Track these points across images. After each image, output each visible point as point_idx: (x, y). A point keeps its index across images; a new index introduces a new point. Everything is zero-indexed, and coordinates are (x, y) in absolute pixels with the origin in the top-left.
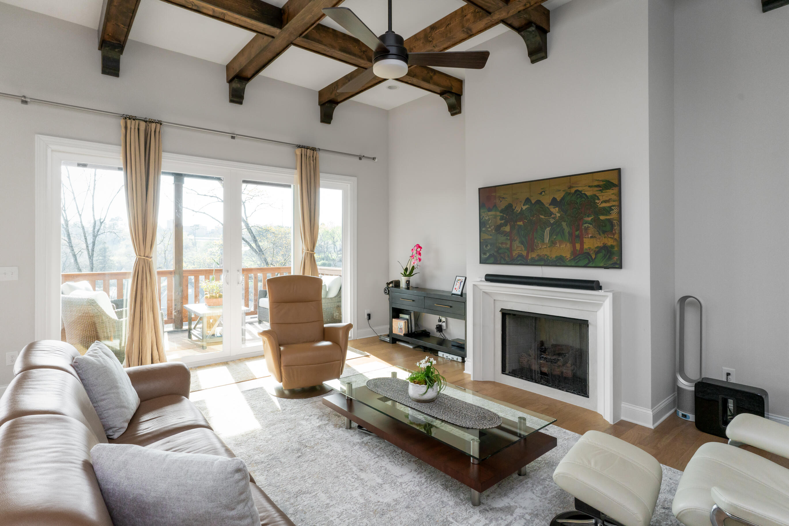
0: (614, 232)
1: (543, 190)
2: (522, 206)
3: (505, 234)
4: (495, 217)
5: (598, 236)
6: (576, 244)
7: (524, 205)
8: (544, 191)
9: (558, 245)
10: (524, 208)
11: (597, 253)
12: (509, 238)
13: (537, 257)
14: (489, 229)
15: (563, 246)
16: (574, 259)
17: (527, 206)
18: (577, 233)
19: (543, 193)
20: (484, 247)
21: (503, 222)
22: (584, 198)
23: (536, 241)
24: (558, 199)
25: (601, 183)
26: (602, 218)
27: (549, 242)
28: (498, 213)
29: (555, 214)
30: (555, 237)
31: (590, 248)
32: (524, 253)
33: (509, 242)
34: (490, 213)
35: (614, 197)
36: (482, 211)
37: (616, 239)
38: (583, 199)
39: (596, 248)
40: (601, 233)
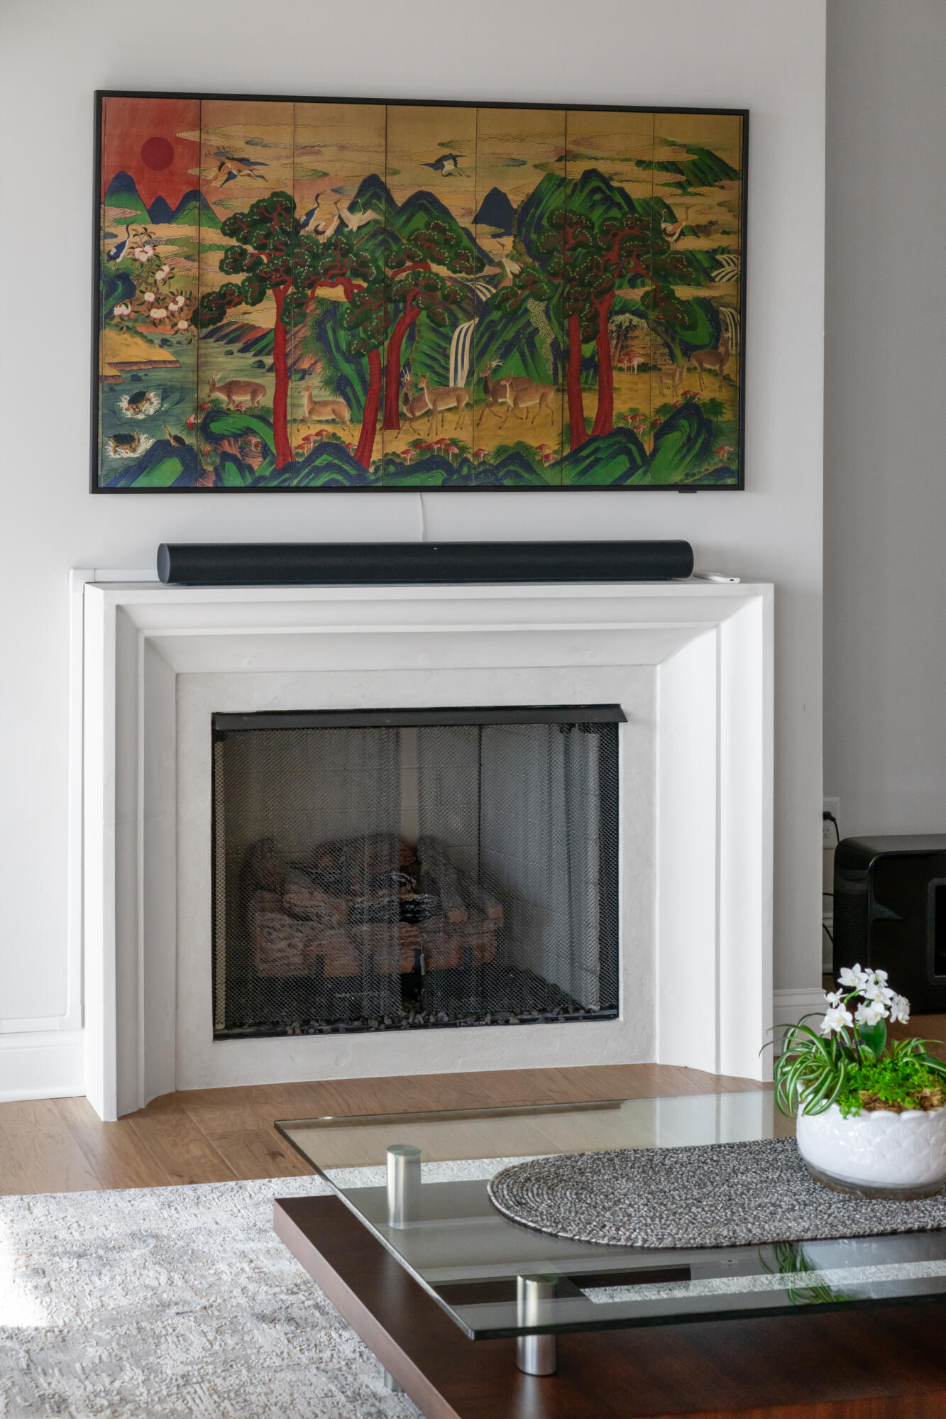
0: (721, 350)
1: (446, 151)
2: (346, 214)
3: (249, 340)
4: (196, 251)
5: (667, 366)
6: (584, 395)
7: (352, 208)
8: (454, 158)
9: (509, 399)
10: (355, 221)
11: (661, 431)
12: (269, 360)
13: (414, 453)
14: (157, 313)
15: (530, 402)
16: (574, 458)
17: (369, 215)
18: (588, 349)
19: (449, 166)
20: (124, 403)
21: (238, 279)
22: (619, 206)
23: (408, 377)
24: (516, 201)
25: (684, 157)
26: (684, 292)
27: (468, 383)
28: (212, 235)
29: (500, 265)
30: (494, 364)
31: (635, 414)
32: (351, 436)
33: (269, 381)
34: (163, 231)
35: (727, 218)
36: (111, 212)
37: (727, 378)
38: (615, 213)
39: (658, 411)
40: (678, 352)
